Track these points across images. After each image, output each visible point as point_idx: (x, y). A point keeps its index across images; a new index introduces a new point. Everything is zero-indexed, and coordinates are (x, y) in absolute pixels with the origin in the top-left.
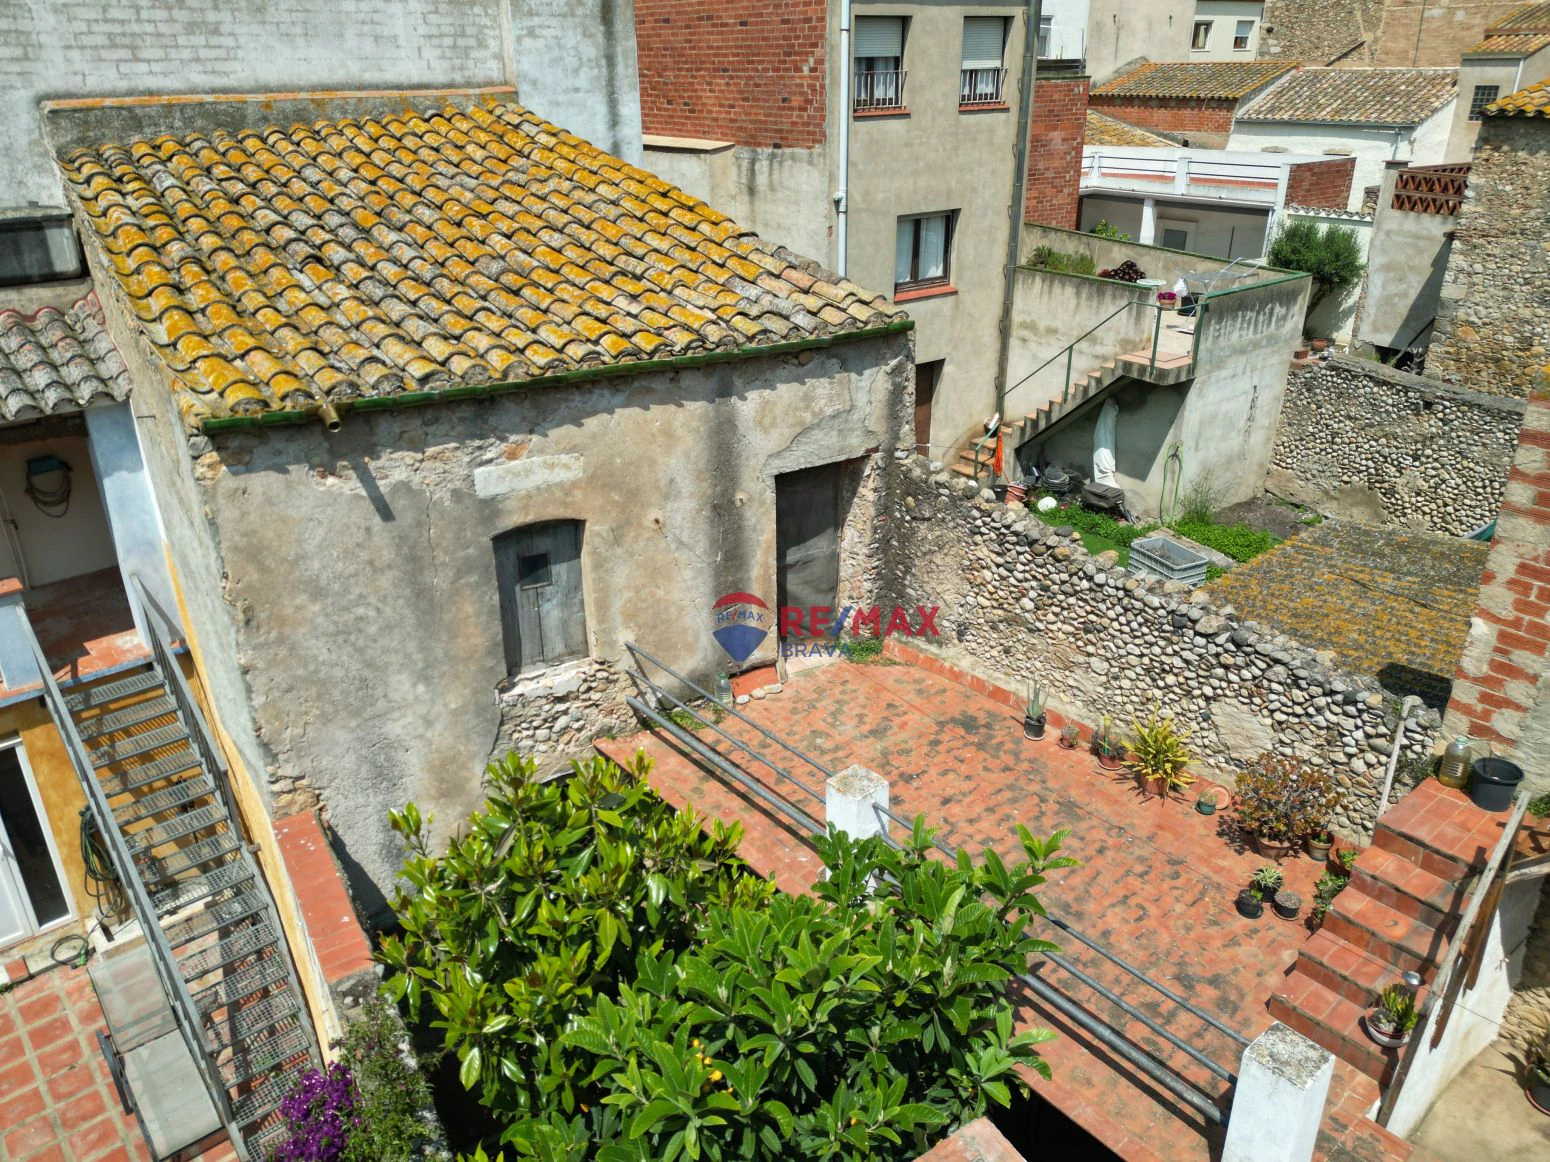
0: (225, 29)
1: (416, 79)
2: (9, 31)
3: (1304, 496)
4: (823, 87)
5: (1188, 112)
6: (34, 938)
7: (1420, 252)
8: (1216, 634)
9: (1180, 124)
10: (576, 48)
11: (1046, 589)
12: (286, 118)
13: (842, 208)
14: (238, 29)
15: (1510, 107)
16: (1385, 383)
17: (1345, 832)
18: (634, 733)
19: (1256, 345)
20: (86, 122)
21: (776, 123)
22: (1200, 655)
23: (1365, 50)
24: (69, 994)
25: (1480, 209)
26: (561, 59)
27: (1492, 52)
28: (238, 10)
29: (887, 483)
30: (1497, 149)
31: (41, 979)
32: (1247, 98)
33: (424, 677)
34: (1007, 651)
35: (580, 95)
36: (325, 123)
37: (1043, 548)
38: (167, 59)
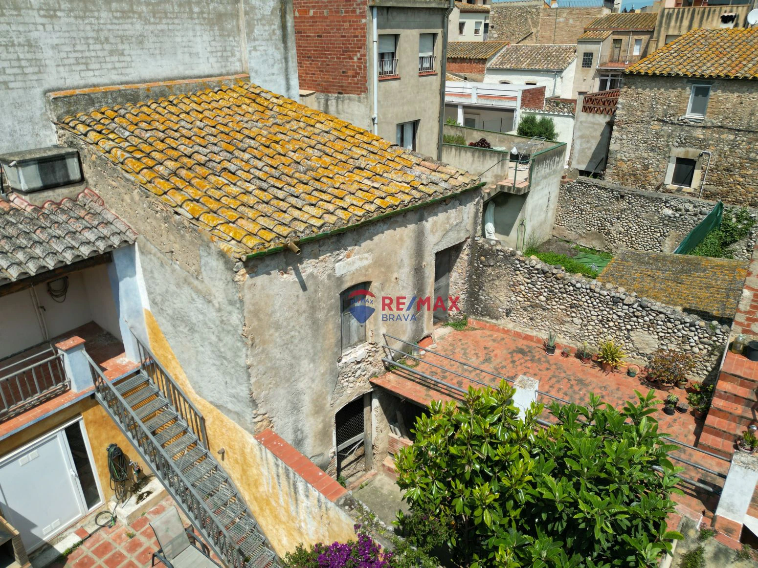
0: (126, 52)
1: (207, 72)
2: (32, 59)
3: (570, 237)
4: (365, 67)
5: (465, 64)
6: (86, 516)
7: (596, 130)
8: (633, 304)
9: (462, 70)
10: (272, 55)
11: (552, 291)
12: (157, 95)
13: (376, 122)
14: (133, 53)
15: (634, 71)
16: (603, 188)
17: (690, 376)
18: (384, 374)
19: (550, 174)
20: (70, 103)
21: (339, 83)
22: (626, 313)
23: (534, 36)
24: (115, 540)
25: (624, 113)
26: (267, 60)
27: (589, 39)
28: (132, 43)
29: (472, 251)
30: (629, 88)
31: (95, 536)
32: (490, 59)
33: (313, 360)
34: (531, 319)
35: (275, 77)
36: (174, 97)
37: (551, 275)
38: (101, 69)
